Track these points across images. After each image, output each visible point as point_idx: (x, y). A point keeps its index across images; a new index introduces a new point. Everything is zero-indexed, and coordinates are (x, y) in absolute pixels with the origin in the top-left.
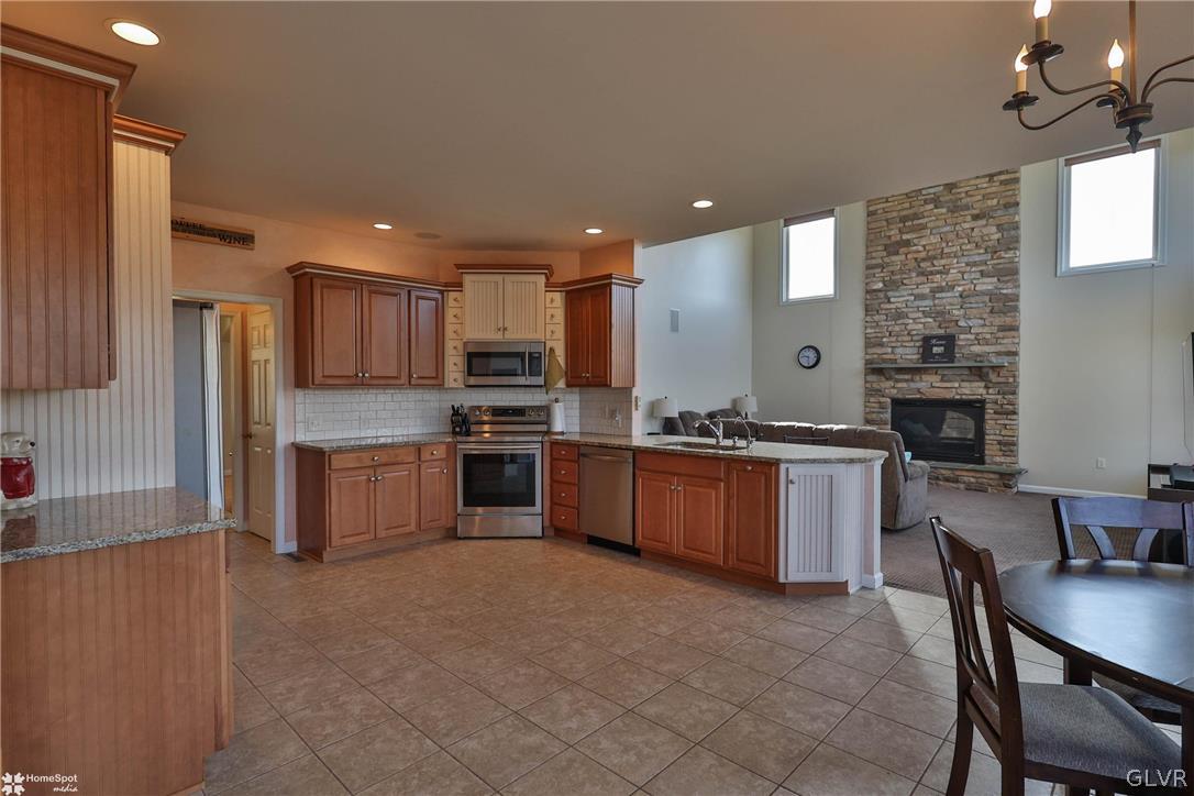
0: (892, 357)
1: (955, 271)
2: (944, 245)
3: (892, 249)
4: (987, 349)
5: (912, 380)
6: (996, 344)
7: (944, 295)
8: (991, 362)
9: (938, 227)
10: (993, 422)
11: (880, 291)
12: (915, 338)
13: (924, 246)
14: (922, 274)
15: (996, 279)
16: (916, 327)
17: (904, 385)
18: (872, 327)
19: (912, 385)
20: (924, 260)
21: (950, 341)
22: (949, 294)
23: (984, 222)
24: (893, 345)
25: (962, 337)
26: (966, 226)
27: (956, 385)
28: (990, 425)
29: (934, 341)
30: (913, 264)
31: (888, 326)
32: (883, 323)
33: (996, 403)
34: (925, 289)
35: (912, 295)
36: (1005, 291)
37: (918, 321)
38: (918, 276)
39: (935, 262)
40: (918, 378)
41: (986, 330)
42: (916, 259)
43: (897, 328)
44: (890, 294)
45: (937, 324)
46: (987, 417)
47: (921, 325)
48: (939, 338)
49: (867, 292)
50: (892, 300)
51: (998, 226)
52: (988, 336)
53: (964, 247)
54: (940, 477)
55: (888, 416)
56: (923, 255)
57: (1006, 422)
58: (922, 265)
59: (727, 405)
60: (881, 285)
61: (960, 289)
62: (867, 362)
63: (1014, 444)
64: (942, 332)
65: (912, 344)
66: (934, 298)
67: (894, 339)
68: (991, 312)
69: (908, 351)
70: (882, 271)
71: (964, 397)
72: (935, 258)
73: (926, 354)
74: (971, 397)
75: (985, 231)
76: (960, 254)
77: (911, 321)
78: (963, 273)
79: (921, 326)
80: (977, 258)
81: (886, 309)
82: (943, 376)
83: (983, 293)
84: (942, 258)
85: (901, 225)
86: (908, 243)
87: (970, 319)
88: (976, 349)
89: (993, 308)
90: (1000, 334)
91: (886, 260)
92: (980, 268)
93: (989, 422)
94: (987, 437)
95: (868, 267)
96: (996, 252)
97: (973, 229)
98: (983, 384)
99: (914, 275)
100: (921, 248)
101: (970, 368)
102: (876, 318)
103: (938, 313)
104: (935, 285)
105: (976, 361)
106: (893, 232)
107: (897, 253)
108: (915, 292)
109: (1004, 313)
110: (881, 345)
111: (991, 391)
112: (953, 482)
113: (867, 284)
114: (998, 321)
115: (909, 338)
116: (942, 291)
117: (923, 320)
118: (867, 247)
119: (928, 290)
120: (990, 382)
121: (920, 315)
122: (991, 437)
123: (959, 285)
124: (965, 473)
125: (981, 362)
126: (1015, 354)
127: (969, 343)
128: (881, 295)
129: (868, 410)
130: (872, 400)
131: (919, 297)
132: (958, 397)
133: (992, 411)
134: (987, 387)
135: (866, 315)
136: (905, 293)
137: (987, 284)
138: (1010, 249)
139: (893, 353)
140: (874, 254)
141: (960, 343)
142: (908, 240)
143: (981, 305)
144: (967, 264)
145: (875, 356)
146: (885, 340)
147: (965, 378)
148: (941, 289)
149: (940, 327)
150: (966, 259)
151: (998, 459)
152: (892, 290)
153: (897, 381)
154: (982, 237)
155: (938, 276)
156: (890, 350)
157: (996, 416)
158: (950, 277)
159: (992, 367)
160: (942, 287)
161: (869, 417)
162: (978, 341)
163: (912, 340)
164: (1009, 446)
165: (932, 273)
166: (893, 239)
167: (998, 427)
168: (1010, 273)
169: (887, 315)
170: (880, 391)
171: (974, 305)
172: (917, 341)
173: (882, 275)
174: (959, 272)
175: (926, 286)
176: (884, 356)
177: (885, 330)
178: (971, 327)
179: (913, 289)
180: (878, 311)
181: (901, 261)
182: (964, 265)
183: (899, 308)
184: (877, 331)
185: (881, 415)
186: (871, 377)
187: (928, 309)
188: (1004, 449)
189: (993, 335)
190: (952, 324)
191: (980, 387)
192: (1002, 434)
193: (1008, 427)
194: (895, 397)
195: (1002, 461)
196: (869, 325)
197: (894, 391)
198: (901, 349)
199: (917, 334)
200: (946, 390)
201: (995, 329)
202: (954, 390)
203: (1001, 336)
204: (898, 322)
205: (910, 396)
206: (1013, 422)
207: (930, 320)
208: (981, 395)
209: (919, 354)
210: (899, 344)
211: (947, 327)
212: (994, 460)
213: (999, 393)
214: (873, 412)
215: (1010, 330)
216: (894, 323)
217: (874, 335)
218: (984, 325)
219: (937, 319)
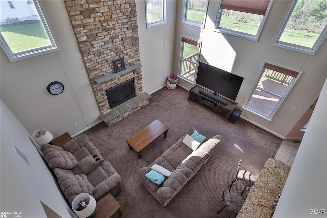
0: (102, 74)
2: (111, 13)
3: (85, 14)
4: (133, 60)
6: (135, 57)
8: (134, 64)
11: (86, 41)
14: (104, 30)
15: (131, 31)
16: (108, 57)
17: (109, 83)
18: (89, 62)
19: (112, 82)
20: (104, 21)
21: (122, 60)
22: (118, 40)
23: (124, 1)
24: (101, 68)
25: (125, 57)
27: (126, 76)
29: (117, 62)
30: (99, 25)
31: (96, 60)
32: (94, 59)
33: (137, 77)
36: (135, 36)
39: (109, 23)
40: (113, 78)
41: (132, 53)
42: (100, 21)
43: (100, 60)
44: (92, 42)
48: (119, 60)
49: (79, 43)
50: (95, 46)
51: (129, 4)
52: (132, 55)
53: (119, 15)
55: (106, 97)
56: (103, 18)
58: (103, 24)
60: (85, 38)
61: (121, 37)
62: (90, 80)
63: (142, 87)
64: (118, 57)
66: (112, 42)
67: (100, 65)
68: (132, 45)
69: (108, 69)
70: (84, 29)
72: (108, 21)
73: (115, 68)
74: (130, 78)
75: (126, 7)
76: (118, 18)
77: (106, 55)
78: (121, 29)
79: (110, 56)
80: (124, 21)
81: (93, 51)
82: (122, 75)
83: (129, 38)
84: (111, 21)
86: (93, 11)
87: (126, 49)
88: (130, 61)
89: (132, 43)
91: (84, 21)
92: (126, 26)
93: (136, 84)
95: (74, 27)
96: (130, 18)
99: (101, 30)
100: (101, 14)
102: (89, 57)
103: (115, 49)
104: (111, 35)
105: (130, 65)
107: (89, 17)
108: (104, 40)
109: (136, 45)
110: (96, 70)
111: (135, 74)
113: (77, 38)
114: (134, 48)
115: (107, 63)
116: (115, 39)
117: (110, 54)
119: (108, 39)
121: (109, 51)
122: (137, 88)
123: (121, 35)
125: (132, 65)
126: (139, 60)
127: (128, 59)
128: (88, 43)
129: (97, 99)
130: (99, 94)
131: (106, 43)
132: (127, 80)
135: (83, 56)
136: (100, 41)
138: (134, 16)
140: (74, 18)
141: (125, 60)
142: (93, 9)
143: (129, 43)
144: (122, 24)
145: (95, 76)
146: (97, 67)
149: (117, 55)
150: (120, 21)
152: (93, 40)
153: (107, 83)
154: (125, 10)
155: (112, 31)
156: (100, 71)
157: (137, 81)
158: (116, 31)
160: (114, 36)
161: (99, 101)
162: (130, 58)
165: (109, 29)
166: (84, 7)
167: (138, 84)
168: (135, 28)
169: (94, 54)
170: (101, 89)
171: (127, 44)
172: (110, 64)
173: (85, 31)
174: (119, 28)
175: (108, 36)
176: (99, 74)
177: (95, 62)
178: (127, 53)
179: (102, 39)
180: (89, 53)
181: (93, 22)
182: (120, 24)
183: (99, 50)
184: (92, 63)
185: (104, 98)
186: (95, 85)
187: (111, 48)
188: (140, 90)
189: (134, 54)
190: (121, 53)
191: (132, 74)
192: (139, 86)
193: (140, 83)
194: (107, 89)
195: (140, 93)
196: (87, 61)
197: (106, 87)
198: (104, 69)
199: (110, 61)
200: (124, 79)
201: (134, 52)
202: (126, 78)
203: (136, 54)
204: (100, 57)
205: (112, 86)
206: (141, 81)
207: (113, 53)
208: (133, 77)
209: (112, 69)
210: (103, 67)
211: (119, 55)
212: (138, 94)
213: (137, 74)
214: (100, 99)
215: (138, 51)
216: (98, 57)
217: (91, 66)
218: (131, 51)
219: (115, 52)
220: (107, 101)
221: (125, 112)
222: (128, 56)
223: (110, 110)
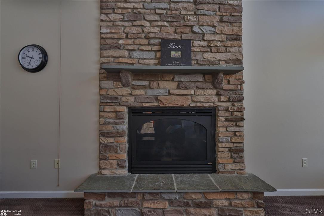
0: (129, 60)
4: (218, 56)
5: (150, 87)
6: (226, 52)
10: (224, 129)
12: (152, 41)
17: (141, 92)
18: (107, 27)
19: (150, 92)
21: (186, 46)
24: (130, 47)
25: (196, 43)
27: (192, 92)
28: (223, 133)
29: (171, 45)
31: (125, 27)
32: (120, 23)
33: (227, 110)
36: (231, 3)
37: (156, 24)
40: (155, 84)
41: (217, 37)
43: (134, 30)
45: (173, 29)
46: (219, 124)
47: (158, 29)
48: (176, 42)
52: (219, 44)
55: (124, 127)
57: (237, 129)
63: (242, 151)
64: (178, 37)
65: (149, 48)
67: (130, 41)
68: (221, 21)
69: (146, 55)
71: (199, 105)
73: (164, 58)
74: (205, 105)
77: (148, 24)
81: (124, 8)
82: (180, 83)
83: (214, 1)
87: (203, 25)
88: (209, 56)
89: (222, 17)
90: (229, 43)
93: (221, 129)
94: (220, 145)
98: (214, 92)
101: (204, 75)
102: (112, 17)
103: (173, 17)
109: (231, 23)
110: (118, 47)
111: (223, 98)
112: (205, 208)
114: (227, 29)
115: (145, 41)
117: (160, 23)
120: (222, 89)
121: (157, 17)
122: (223, 145)
124: (218, 196)
127: (203, 49)
129: (103, 120)
130: (108, 109)
132: (193, 105)
133: (223, 119)
134: (218, 95)
135: (101, 13)
139: (130, 56)
141: (195, 49)
143: (212, 13)
145: (111, 59)
146: (121, 41)
147: (199, 84)
149: (175, 32)
151: (230, 167)
153: (134, 87)
156: (126, 53)
157: (227, 124)
161: (104, 129)
162: (210, 48)
163: (149, 44)
164: (238, 153)
167: (228, 134)
169: (123, 14)
170: (116, 98)
171: (206, 13)
172: (155, 45)
176: (120, 59)
177: (121, 31)
178: (203, 34)
180: (114, 9)
183: (136, 8)
184: (113, 31)
185: (117, 126)
186: (106, 82)
187: (164, 12)
188: (235, 156)
189: (222, 44)
190: (188, 30)
191: (212, 95)
192: (233, 141)
193: (237, 134)
194: (133, 104)
195: (234, 168)
196: (103, 24)
197: (132, 99)
198: (138, 53)
199: (155, 38)
200: (184, 97)
201: (224, 37)
202: (190, 97)
203: (230, 45)
204: (136, 23)
205: (147, 105)
206: (241, 129)
207: (166, 24)
208: (214, 103)
209: (156, 58)
210: (136, 47)
211: (182, 33)
212: (227, 168)
213: (229, 101)
214: (109, 123)
215: (236, 40)
216: (130, 24)
217: (109, 36)
218: (215, 33)
219: (173, 24)
220: (125, 139)
221: (150, 193)
222: (204, 44)
223: (125, 172)
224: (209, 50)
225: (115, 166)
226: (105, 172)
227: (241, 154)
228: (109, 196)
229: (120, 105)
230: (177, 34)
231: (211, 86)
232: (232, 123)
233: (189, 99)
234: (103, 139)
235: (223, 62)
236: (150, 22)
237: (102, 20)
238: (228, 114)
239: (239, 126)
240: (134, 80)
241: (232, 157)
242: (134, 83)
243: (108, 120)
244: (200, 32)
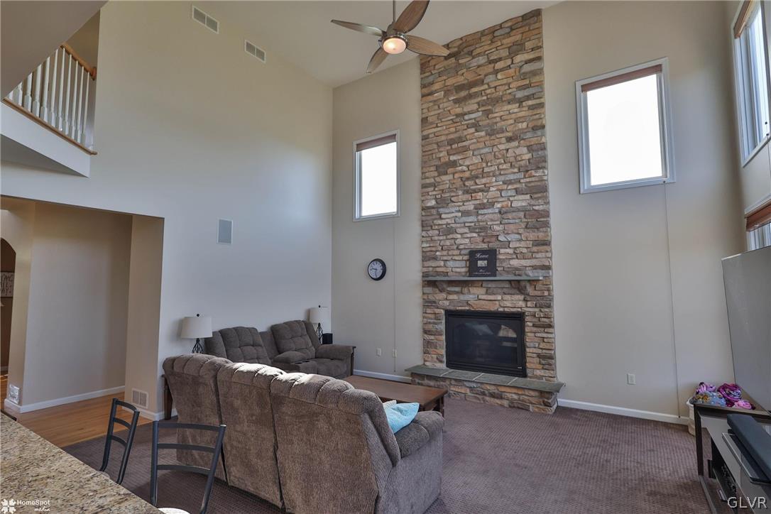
0: (444, 270)
1: (494, 189)
2: (484, 165)
3: (441, 170)
4: (524, 263)
5: (462, 293)
6: (532, 258)
7: (485, 211)
8: (528, 276)
9: (479, 149)
10: (533, 335)
11: (433, 207)
12: (463, 252)
13: (468, 166)
14: (466, 192)
15: (528, 196)
16: (463, 242)
17: (454, 297)
18: (427, 242)
19: (462, 297)
20: (468, 179)
21: (491, 254)
22: (490, 211)
23: (515, 144)
24: (445, 258)
25: (502, 251)
26: (502, 147)
27: (499, 298)
28: (530, 339)
29: (478, 255)
30: (459, 183)
31: (441, 240)
32: (436, 238)
33: (534, 316)
34: (470, 206)
35: (459, 211)
36: (536, 208)
37: (465, 236)
38: (463, 194)
39: (477, 181)
40: (465, 290)
41: (523, 244)
42: (461, 178)
43: (448, 243)
44: (441, 210)
45: (481, 238)
46: (527, 329)
47: (467, 240)
48: (483, 252)
49: (423, 209)
50: (443, 216)
51: (528, 147)
52: (525, 251)
53: (501, 167)
54: (487, 392)
55: (442, 327)
56: (467, 174)
57: (545, 335)
58: (467, 183)
59: (301, 317)
60: (433, 203)
61: (499, 205)
62: (425, 275)
63: (552, 357)
64: (485, 246)
65: (461, 258)
66: (478, 214)
67: (445, 253)
68: (526, 227)
69: (458, 264)
70: (434, 190)
71: (506, 309)
72: (477, 177)
73: (472, 268)
74: (512, 310)
75: (518, 151)
76: (497, 173)
77: (459, 236)
78: (501, 191)
80: (512, 177)
81: (439, 225)
82: (488, 289)
83: (518, 210)
84: (483, 177)
85: (449, 148)
86: (454, 164)
87: (508, 234)
88: (515, 263)
89: (527, 223)
90: (535, 249)
91: (438, 179)
92: (515, 186)
93: (529, 334)
94: (528, 350)
95: (424, 186)
96: (527, 171)
97: (507, 150)
98: (522, 297)
99: (460, 193)
100: (465, 168)
101: (510, 281)
102: (431, 233)
103: (481, 228)
104: (478, 202)
105: (515, 275)
106: (441, 155)
107: (446, 174)
108: (461, 209)
109: (537, 229)
110: (435, 258)
111: (529, 304)
112: (497, 398)
113: (423, 201)
114: (533, 235)
115: (457, 252)
116: (484, 208)
117: (469, 235)
118: (422, 168)
119: (472, 208)
120: (528, 295)
121: (466, 230)
122: (531, 350)
123: (498, 202)
124: (508, 390)
125: (519, 275)
126: (548, 268)
127: (509, 257)
128: (434, 211)
129: (425, 320)
130: (429, 311)
131: (466, 213)
132: (501, 309)
133: (530, 324)
134: (525, 300)
135: (423, 231)
136: (453, 210)
137: (521, 201)
138: (539, 168)
139: (445, 266)
140: (427, 174)
141: (501, 257)
142: (455, 161)
143: (517, 221)
144: (504, 183)
145: (431, 269)
146: (438, 253)
147: (505, 290)
148: (483, 206)
149: (483, 241)
150: (502, 178)
151: (538, 373)
152: (443, 207)
153: (449, 293)
154: (515, 157)
155: (480, 194)
156: (442, 263)
157: (535, 329)
158: (490, 195)
159: (529, 281)
160: (483, 204)
161: (426, 327)
162: (517, 255)
163: (460, 255)
164: (547, 359)
165: (475, 191)
166: (442, 160)
167: (536, 339)
168: (539, 190)
169: (439, 230)
170: (435, 302)
171: (511, 221)
172: (465, 255)
173: (435, 193)
174: (497, 190)
175: (471, 203)
176: (437, 269)
177: (438, 245)
178: (509, 242)
179: (460, 206)
180: (432, 226)
181: (450, 180)
182: (501, 183)
183: (449, 224)
184: (432, 245)
185: (436, 326)
186: (427, 289)
187: (473, 224)
188: (543, 362)
189: (529, 249)
190: (494, 239)
191: (520, 300)
192: (541, 347)
193: (545, 340)
194: (448, 308)
195: (542, 374)
196: (424, 239)
197: (447, 303)
198: (451, 262)
199: (465, 249)
200: (491, 302)
201: (530, 244)
202: (497, 302)
203: (536, 251)
204: (449, 237)
205: (460, 308)
206: (550, 336)
207: (475, 235)
208: (521, 308)
209: (466, 267)
210: (449, 258)
211: (489, 242)
212: (535, 373)
213: (536, 306)
214: (430, 323)
215: (543, 245)
216: (445, 237)
217: (429, 249)
218: (520, 240)
219: (481, 234)
220: (444, 337)
221: (456, 380)
222: (510, 251)
223: (443, 366)
224: (515, 256)
225: (435, 360)
226: (427, 364)
227: (550, 361)
228: (428, 379)
229: (438, 308)
230: (484, 243)
231: (518, 292)
232: (540, 329)
233: (496, 304)
234: (426, 335)
235: (530, 268)
236: (461, 234)
237: (423, 237)
238: (534, 320)
239: (547, 333)
240: (449, 286)
241: (540, 363)
242: (449, 289)
243: (429, 321)
244: (506, 240)
